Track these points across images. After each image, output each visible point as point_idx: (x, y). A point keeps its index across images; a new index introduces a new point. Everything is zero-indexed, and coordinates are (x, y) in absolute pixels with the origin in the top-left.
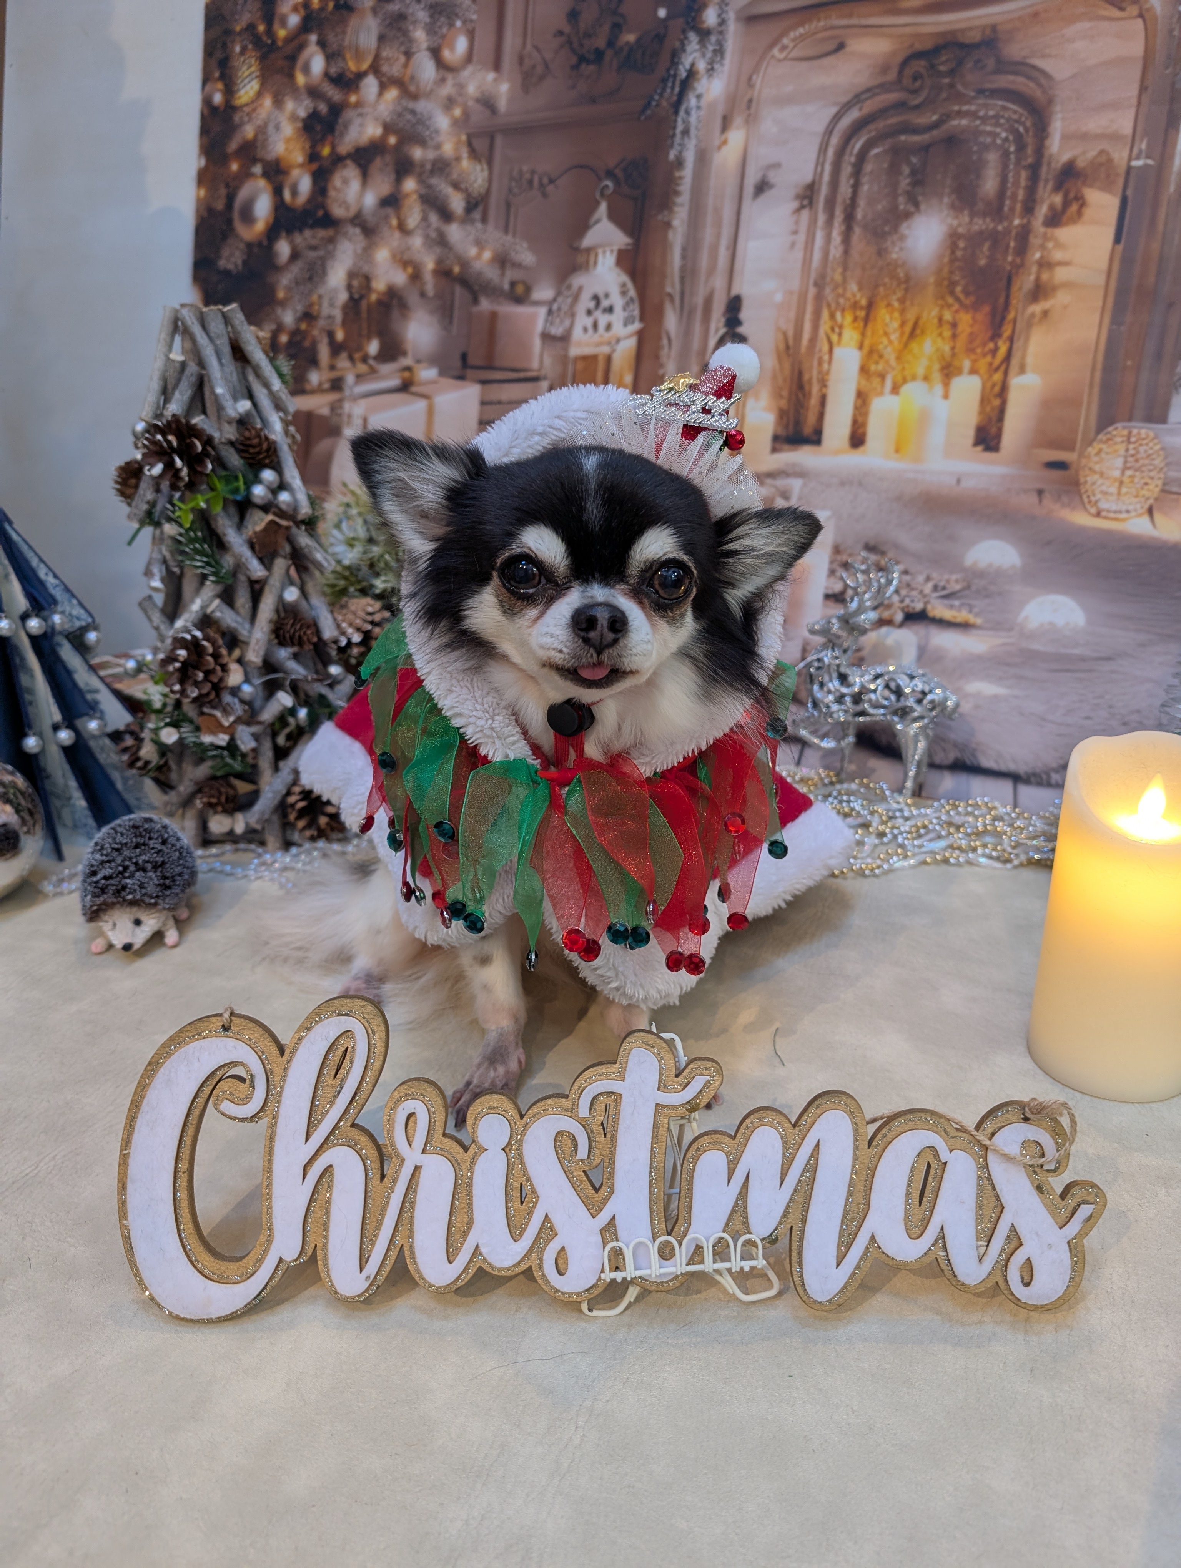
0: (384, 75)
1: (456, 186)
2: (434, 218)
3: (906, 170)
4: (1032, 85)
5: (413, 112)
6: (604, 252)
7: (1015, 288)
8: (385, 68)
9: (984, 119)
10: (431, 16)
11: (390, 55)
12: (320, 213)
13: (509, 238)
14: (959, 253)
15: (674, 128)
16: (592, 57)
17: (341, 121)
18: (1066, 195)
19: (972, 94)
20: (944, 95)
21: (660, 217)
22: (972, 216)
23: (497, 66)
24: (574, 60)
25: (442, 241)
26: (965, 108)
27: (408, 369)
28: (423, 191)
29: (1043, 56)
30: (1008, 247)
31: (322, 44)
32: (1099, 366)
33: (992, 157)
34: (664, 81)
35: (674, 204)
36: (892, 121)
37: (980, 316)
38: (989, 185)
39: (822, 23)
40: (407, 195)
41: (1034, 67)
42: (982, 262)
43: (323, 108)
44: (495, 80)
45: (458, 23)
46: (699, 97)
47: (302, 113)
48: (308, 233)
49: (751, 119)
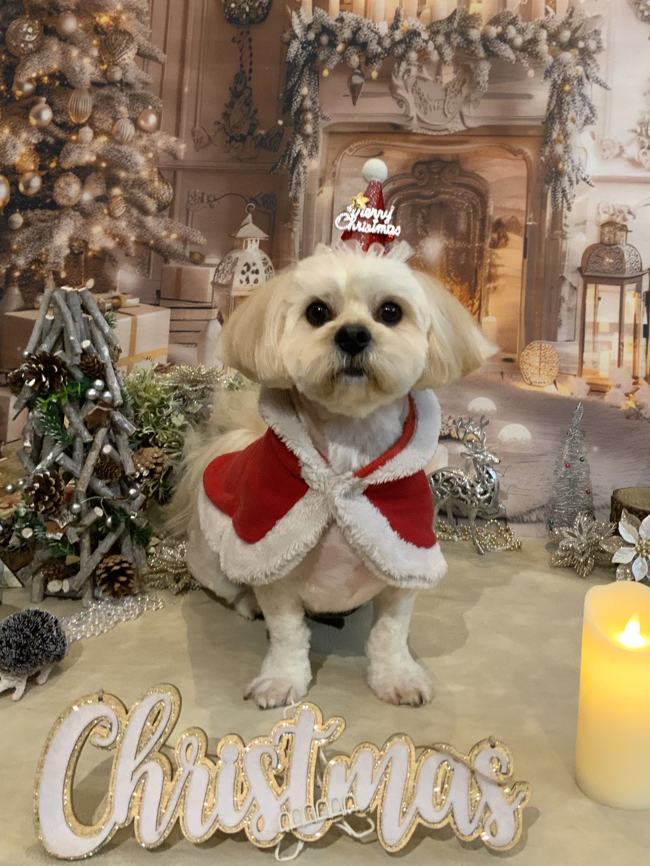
0: (96, 127)
1: (150, 196)
2: (135, 212)
3: (420, 216)
4: (478, 183)
5: (120, 152)
6: (251, 241)
7: (479, 275)
8: (98, 124)
9: (457, 196)
10: (131, 101)
11: (102, 117)
12: (48, 201)
13: (189, 227)
14: (450, 257)
15: (292, 181)
16: (239, 138)
17: (64, 149)
18: (499, 234)
19: (450, 184)
20: (436, 183)
21: (285, 225)
22: (455, 240)
23: (177, 134)
24: (228, 138)
25: (141, 225)
26: (447, 190)
27: (117, 297)
28: (127, 196)
29: (482, 171)
30: (474, 255)
31: (50, 104)
32: (523, 314)
33: (462, 214)
34: (284, 157)
35: (294, 220)
36: (410, 191)
37: (464, 287)
38: (462, 226)
39: (371, 141)
40: (115, 197)
41: (478, 176)
42: (462, 262)
43: (51, 140)
44: (176, 141)
45: (150, 107)
46: (305, 167)
47: (34, 141)
48: (38, 212)
49: (336, 182)
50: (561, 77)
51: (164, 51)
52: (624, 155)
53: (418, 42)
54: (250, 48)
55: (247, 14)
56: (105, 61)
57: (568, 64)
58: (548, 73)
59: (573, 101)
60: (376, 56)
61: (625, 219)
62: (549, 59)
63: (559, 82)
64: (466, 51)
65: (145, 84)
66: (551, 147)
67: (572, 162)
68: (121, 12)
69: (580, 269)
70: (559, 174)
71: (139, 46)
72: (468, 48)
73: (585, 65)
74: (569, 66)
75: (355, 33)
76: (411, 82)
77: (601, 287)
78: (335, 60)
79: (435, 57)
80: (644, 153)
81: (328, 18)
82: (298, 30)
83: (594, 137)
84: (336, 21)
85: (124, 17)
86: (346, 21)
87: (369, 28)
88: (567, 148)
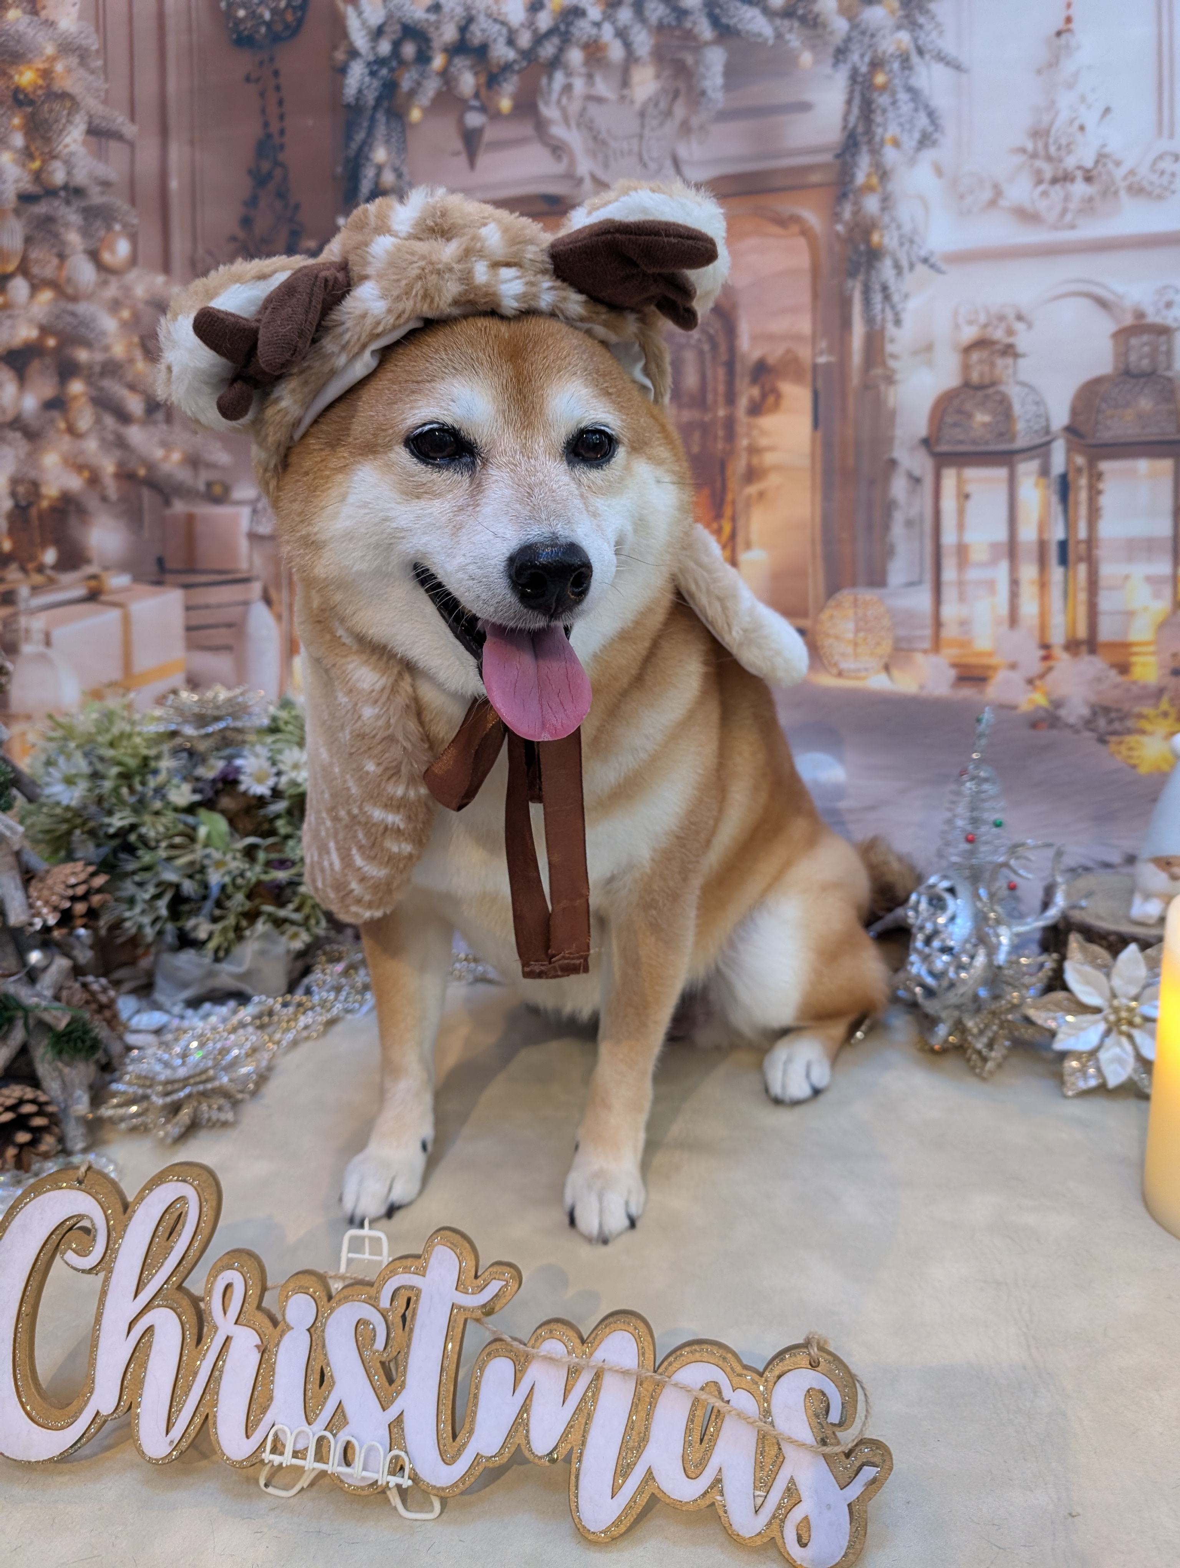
0: (34, 277)
1: (132, 387)
2: (109, 421)
5: (73, 314)
7: (729, 472)
8: (35, 270)
10: (85, 219)
11: (41, 256)
13: (200, 439)
18: (763, 388)
23: (166, 268)
25: (121, 443)
27: (95, 577)
28: (94, 393)
32: (819, 541)
33: (690, 357)
37: (701, 500)
40: (75, 398)
42: (696, 450)
44: (167, 283)
45: (117, 227)
50: (867, 59)
51: (132, 119)
52: (1003, 203)
53: (583, 29)
54: (278, 88)
55: (269, 25)
56: (37, 154)
57: (878, 30)
58: (841, 53)
59: (894, 103)
60: (507, 67)
61: (1010, 332)
62: (840, 25)
63: (864, 69)
64: (677, 33)
65: (106, 184)
66: (856, 203)
67: (899, 227)
68: (53, 59)
69: (926, 442)
70: (874, 255)
71: (91, 117)
72: (679, 25)
73: (913, 25)
74: (881, 33)
75: (463, 29)
76: (574, 107)
77: (971, 473)
78: (432, 86)
79: (616, 52)
80: (1045, 194)
81: (412, 8)
82: (360, 39)
83: (939, 171)
84: (429, 10)
85: (59, 67)
86: (446, 9)
87: (489, 16)
88: (886, 201)
